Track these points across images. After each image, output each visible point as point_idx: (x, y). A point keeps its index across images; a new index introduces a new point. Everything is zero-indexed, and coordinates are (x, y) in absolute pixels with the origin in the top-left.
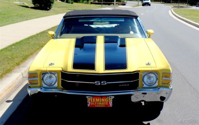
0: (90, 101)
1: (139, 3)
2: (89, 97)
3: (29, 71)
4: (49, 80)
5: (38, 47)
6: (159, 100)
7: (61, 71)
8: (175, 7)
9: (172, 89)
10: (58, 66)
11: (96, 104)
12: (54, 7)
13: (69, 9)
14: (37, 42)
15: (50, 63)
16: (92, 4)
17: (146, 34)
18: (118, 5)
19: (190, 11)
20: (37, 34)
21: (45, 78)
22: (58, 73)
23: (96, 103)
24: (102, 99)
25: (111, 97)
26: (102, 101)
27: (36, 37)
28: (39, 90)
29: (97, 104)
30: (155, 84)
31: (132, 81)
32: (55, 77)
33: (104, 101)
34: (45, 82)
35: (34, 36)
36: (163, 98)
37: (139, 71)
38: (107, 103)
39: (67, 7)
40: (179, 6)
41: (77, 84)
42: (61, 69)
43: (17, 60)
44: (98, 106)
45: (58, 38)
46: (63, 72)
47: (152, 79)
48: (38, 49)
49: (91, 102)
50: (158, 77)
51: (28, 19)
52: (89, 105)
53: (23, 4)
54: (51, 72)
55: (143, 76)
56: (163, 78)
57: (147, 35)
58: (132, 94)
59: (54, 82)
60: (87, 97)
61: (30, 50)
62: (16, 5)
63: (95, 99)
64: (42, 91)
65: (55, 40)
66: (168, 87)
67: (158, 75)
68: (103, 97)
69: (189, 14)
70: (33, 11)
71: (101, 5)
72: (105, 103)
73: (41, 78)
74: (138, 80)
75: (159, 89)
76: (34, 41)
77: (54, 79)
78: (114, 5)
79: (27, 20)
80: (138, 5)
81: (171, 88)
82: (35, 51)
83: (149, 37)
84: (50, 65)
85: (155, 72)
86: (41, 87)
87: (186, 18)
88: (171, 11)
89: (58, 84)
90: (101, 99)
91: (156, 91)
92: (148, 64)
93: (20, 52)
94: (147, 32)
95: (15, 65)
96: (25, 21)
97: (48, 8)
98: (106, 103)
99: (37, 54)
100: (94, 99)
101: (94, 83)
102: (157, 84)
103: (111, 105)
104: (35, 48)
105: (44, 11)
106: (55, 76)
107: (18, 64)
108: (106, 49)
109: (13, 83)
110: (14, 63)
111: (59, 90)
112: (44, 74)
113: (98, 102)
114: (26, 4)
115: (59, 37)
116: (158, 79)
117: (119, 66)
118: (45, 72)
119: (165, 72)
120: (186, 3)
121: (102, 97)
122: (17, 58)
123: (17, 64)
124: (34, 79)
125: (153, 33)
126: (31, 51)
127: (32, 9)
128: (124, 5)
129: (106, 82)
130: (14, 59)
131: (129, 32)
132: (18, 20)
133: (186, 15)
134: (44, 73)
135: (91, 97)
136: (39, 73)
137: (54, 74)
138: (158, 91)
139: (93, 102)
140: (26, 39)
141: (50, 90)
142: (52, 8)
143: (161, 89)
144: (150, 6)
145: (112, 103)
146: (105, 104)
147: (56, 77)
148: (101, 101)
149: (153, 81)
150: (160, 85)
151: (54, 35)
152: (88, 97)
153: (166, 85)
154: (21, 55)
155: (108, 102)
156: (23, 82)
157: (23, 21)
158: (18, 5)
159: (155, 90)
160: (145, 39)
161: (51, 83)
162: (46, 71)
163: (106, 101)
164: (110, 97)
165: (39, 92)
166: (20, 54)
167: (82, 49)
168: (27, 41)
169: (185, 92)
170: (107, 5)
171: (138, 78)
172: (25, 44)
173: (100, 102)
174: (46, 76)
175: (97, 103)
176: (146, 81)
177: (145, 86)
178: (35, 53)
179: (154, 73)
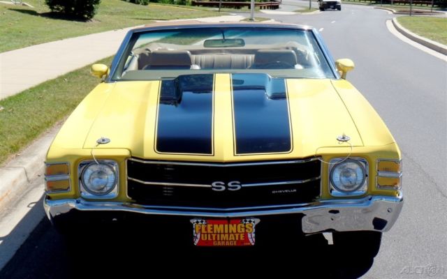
0: (201, 230)
1: (312, 2)
2: (197, 222)
3: (47, 159)
4: (97, 179)
5: (64, 108)
6: (371, 228)
7: (126, 158)
8: (401, 12)
9: (402, 200)
10: (120, 146)
11: (214, 239)
12: (100, 13)
13: (137, 19)
14: (60, 97)
15: (99, 138)
16: (196, 7)
17: (335, 70)
18: (261, 8)
19: (439, 21)
20: (61, 78)
21: (86, 177)
22: (119, 164)
23: (214, 236)
24: (231, 226)
25: (252, 220)
26: (230, 232)
27: (57, 83)
28: (73, 205)
29: (218, 239)
30: (361, 189)
31: (304, 182)
32: (111, 172)
33: (235, 231)
34: (88, 185)
35: (53, 82)
36: (380, 224)
37: (320, 156)
38: (241, 235)
39: (132, 13)
40: (411, 11)
41: (167, 190)
42: (126, 153)
43: (11, 140)
44: (219, 244)
45: (117, 80)
46: (133, 159)
47: (353, 176)
48: (64, 112)
49: (201, 233)
50: (368, 171)
51: (35, 41)
52: (196, 242)
53: (24, 5)
54: (102, 161)
55: (330, 168)
56: (380, 174)
57: (338, 72)
58: (304, 213)
59: (109, 185)
60: (192, 221)
61: (43, 115)
62: (5, 7)
63: (213, 227)
64: (81, 207)
65: (110, 85)
66: (392, 196)
67: (368, 167)
68: (231, 221)
69: (436, 29)
70: (48, 23)
71: (218, 9)
72: (237, 235)
73: (78, 177)
74: (319, 180)
75: (370, 199)
76: (52, 95)
77: (109, 177)
78: (250, 8)
79: (33, 44)
80: (310, 9)
81: (400, 197)
82: (56, 118)
83: (343, 77)
84: (100, 143)
85: (360, 159)
86: (76, 197)
87: (429, 38)
88: (393, 21)
89: (120, 190)
90: (226, 226)
91: (363, 206)
92: (344, 139)
93: (19, 119)
94: (337, 64)
95: (7, 150)
96: (29, 46)
97: (86, 16)
98: (239, 236)
99: (61, 124)
100: (209, 226)
101: (209, 186)
102: (365, 188)
103: (252, 241)
104: (56, 110)
105: (77, 22)
106: (113, 171)
107: (15, 149)
108: (238, 104)
109: (4, 194)
110: (6, 147)
111: (123, 205)
112: (83, 165)
113: (220, 233)
114: (31, 7)
115: (118, 78)
116: (367, 176)
117: (270, 145)
118: (87, 161)
119: (384, 157)
120: (428, 4)
121: (229, 220)
122: (11, 133)
123: (12, 147)
124: (60, 177)
125: (352, 67)
126: (45, 117)
127: (44, 19)
128: (276, 7)
129: (240, 185)
130: (5, 136)
131: (294, 66)
132: (10, 44)
133: (430, 31)
134: (85, 163)
135: (202, 222)
136: (72, 163)
137: (110, 165)
138: (369, 204)
139: (207, 234)
140: (32, 90)
141: (100, 204)
142: (95, 16)
143: (376, 200)
144: (339, 11)
145: (254, 235)
146: (237, 239)
147: (114, 173)
148: (226, 231)
149: (356, 179)
150: (374, 189)
151: (106, 73)
152: (195, 221)
153: (388, 190)
154: (20, 128)
155: (246, 235)
156: (28, 192)
157: (23, 47)
158: (11, 9)
159: (362, 202)
160: (334, 81)
161: (102, 187)
162: (91, 157)
163: (239, 231)
164: (250, 222)
165: (74, 210)
166: (19, 124)
167: (179, 105)
168: (35, 94)
169: (433, 212)
170: (232, 9)
171: (319, 174)
172: (30, 101)
173: (224, 233)
174: (89, 171)
175: (216, 236)
176: (338, 180)
177: (335, 192)
178: (57, 123)
179: (356, 162)
